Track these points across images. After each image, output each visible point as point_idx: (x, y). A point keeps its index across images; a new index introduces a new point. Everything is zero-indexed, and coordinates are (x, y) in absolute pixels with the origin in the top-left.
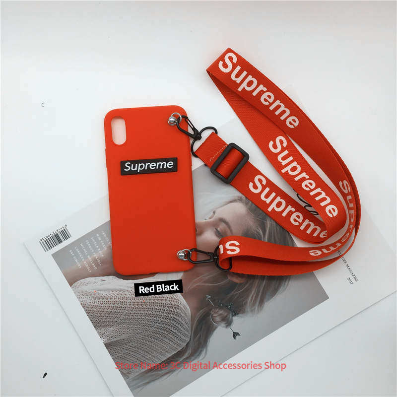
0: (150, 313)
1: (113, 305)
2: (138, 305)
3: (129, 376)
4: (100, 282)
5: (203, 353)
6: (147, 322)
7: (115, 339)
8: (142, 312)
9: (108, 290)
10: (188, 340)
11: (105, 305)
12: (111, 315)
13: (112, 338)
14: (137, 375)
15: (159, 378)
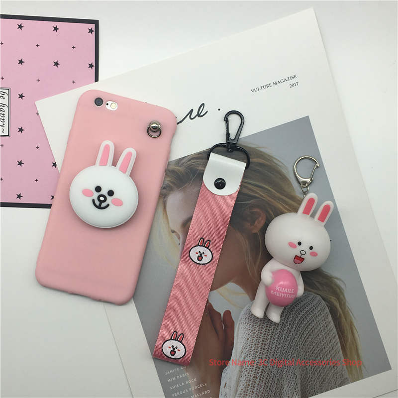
0: (276, 336)
1: (258, 380)
2: (264, 349)
3: (345, 377)
4: (227, 390)
5: (338, 282)
6: (287, 343)
7: (299, 385)
8: (274, 346)
9: (238, 382)
10: (319, 298)
11: (255, 389)
12: (270, 384)
13: (297, 390)
14: (347, 368)
15: (356, 343)
